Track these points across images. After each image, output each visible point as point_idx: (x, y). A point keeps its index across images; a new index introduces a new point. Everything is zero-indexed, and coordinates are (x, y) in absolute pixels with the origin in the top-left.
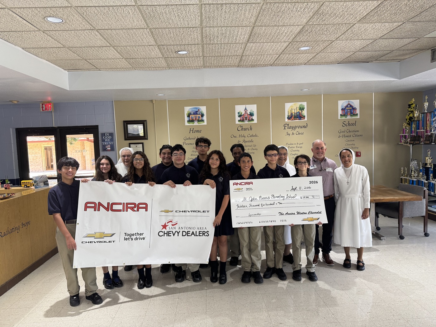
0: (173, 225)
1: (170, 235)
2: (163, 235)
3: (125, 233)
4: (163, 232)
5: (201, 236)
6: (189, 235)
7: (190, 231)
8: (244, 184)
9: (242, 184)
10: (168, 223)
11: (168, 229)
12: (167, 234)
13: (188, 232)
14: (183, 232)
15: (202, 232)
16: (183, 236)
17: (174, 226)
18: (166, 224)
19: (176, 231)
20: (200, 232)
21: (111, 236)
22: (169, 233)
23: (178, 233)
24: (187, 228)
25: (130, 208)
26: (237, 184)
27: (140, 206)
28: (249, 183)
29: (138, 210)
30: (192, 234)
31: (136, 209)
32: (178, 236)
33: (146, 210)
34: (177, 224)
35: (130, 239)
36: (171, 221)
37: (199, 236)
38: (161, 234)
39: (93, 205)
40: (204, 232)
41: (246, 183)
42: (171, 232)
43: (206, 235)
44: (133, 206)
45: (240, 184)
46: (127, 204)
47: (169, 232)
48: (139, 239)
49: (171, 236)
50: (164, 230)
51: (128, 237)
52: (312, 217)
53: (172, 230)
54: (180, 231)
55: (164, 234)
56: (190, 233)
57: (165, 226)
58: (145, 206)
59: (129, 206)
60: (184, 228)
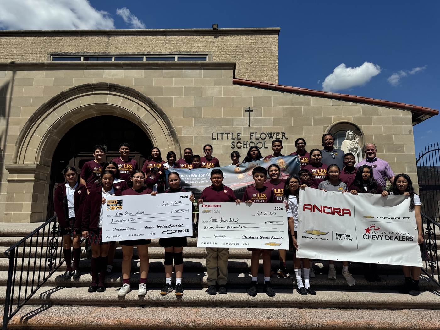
0: (375, 230)
1: (373, 238)
2: (367, 238)
3: (336, 233)
4: (367, 236)
5: (405, 241)
6: (392, 239)
7: (393, 236)
8: (212, 206)
9: (211, 206)
10: (370, 228)
11: (371, 233)
12: (371, 237)
13: (391, 236)
14: (386, 236)
15: (406, 238)
16: (386, 240)
17: (377, 231)
18: (369, 229)
19: (379, 236)
20: (404, 238)
21: (325, 234)
22: (373, 237)
23: (381, 237)
24: (390, 233)
25: (337, 212)
26: (206, 206)
27: (344, 211)
28: (217, 206)
29: (343, 215)
30: (395, 239)
31: (341, 214)
32: (382, 239)
33: (350, 215)
34: (379, 229)
35: (340, 239)
36: (374, 226)
37: (403, 240)
38: (365, 237)
39: (310, 207)
40: (408, 238)
41: (214, 206)
42: (375, 236)
43: (410, 240)
44: (339, 211)
45: (209, 206)
46: (334, 209)
47: (372, 235)
48: (347, 239)
49: (375, 239)
50: (367, 234)
51: (338, 237)
52: (274, 242)
53: (375, 234)
54: (383, 236)
55: (369, 237)
56: (393, 238)
57: (368, 231)
58: (348, 211)
59: (335, 210)
60: (387, 233)
